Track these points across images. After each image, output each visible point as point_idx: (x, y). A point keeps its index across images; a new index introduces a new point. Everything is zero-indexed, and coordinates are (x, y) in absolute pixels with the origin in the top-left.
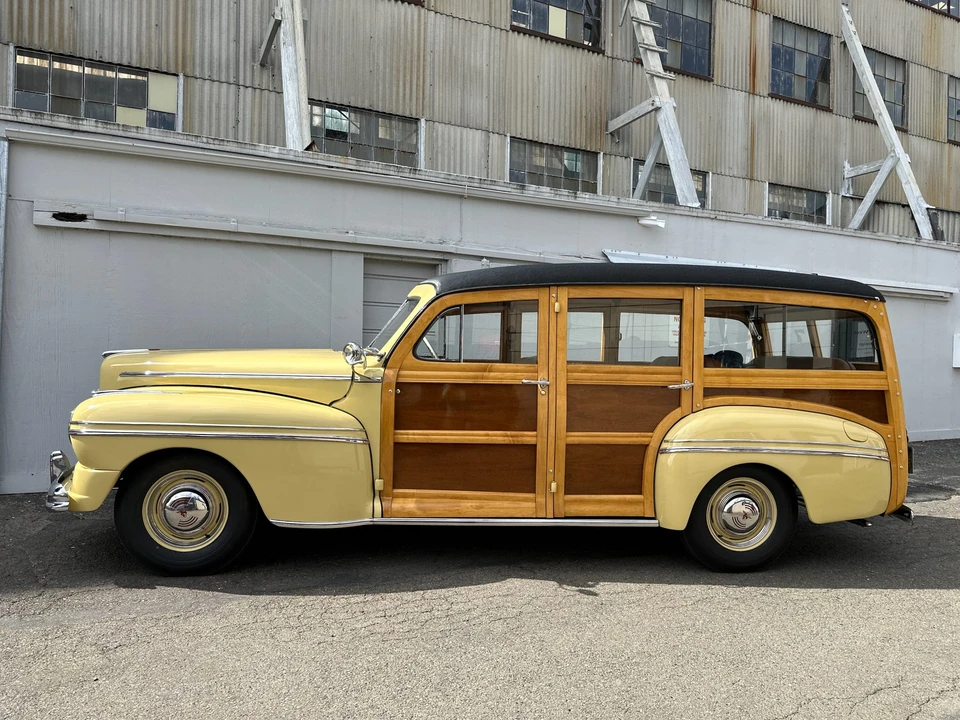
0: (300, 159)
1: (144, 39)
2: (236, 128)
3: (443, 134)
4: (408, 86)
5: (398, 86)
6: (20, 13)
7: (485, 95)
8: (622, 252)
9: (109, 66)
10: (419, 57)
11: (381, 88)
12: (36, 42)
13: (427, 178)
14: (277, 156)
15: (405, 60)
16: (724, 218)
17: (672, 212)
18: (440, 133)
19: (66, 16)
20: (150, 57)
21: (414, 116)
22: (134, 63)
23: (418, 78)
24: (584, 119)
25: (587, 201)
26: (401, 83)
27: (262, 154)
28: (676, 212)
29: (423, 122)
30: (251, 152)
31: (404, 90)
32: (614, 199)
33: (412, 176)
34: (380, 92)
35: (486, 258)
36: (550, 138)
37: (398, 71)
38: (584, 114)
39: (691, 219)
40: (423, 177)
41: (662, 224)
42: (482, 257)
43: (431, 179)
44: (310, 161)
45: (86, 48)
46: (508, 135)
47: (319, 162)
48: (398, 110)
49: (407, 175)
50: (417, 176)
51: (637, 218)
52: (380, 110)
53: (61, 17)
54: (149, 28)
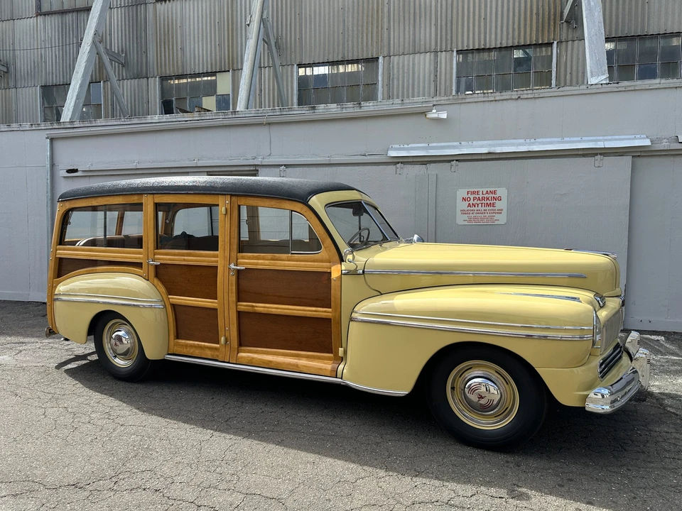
0: (170, 120)
1: (213, 55)
2: (260, 95)
3: (398, 64)
4: (370, 35)
5: (362, 38)
6: (161, 60)
7: (433, 22)
8: (409, 146)
9: (199, 75)
10: (378, 11)
11: (350, 43)
12: (168, 72)
13: (244, 116)
14: (157, 121)
15: (367, 16)
16: (530, 96)
17: (464, 101)
18: (395, 63)
19: (179, 53)
20: (216, 65)
21: (375, 56)
22: (209, 71)
23: (377, 27)
24: (534, 16)
25: (372, 108)
26: (365, 35)
27: (150, 121)
28: (467, 101)
29: (381, 60)
30: (144, 122)
31: (367, 39)
32: (398, 101)
33: (234, 116)
34: (350, 46)
35: (285, 165)
36: (498, 42)
37: (362, 26)
38: (535, 11)
39: (487, 104)
40: (241, 116)
41: (444, 115)
42: (282, 165)
43: (247, 115)
44: (174, 120)
45: (188, 68)
46: (455, 50)
47: (179, 119)
48: (363, 55)
49: (231, 116)
50: (237, 116)
51: (424, 113)
52: (350, 59)
53: (177, 54)
54: (215, 47)
